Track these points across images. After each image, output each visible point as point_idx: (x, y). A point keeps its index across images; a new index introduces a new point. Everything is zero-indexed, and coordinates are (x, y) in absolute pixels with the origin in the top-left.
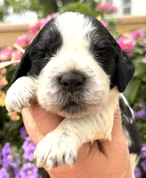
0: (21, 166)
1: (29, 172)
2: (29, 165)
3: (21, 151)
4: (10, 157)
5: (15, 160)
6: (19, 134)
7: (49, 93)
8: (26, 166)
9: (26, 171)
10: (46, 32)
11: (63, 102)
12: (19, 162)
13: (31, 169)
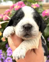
0: (6, 58)
1: (9, 61)
2: (9, 58)
3: (6, 53)
4: (2, 55)
5: (4, 56)
6: (5, 47)
7: (20, 31)
8: (8, 58)
9: (8, 60)
10: (19, 12)
11: (24, 34)
12: (5, 57)
13: (10, 59)
